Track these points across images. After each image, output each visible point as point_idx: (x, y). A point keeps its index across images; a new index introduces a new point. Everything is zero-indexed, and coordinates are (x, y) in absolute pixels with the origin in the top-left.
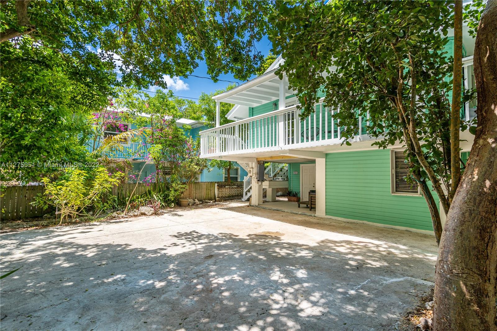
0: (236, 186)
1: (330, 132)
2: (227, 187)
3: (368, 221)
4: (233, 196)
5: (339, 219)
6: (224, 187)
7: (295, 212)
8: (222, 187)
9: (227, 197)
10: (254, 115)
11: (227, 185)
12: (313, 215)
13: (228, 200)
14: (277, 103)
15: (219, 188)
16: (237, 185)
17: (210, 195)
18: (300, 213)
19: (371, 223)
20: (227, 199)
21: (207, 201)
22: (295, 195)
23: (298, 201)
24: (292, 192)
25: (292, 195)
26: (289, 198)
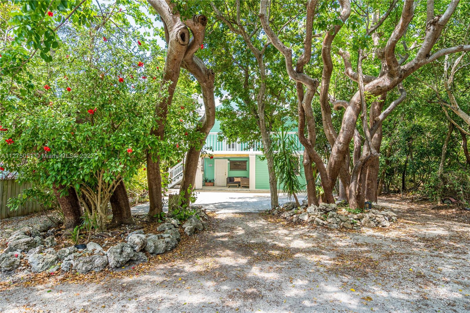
7: (235, 190)
18: (239, 190)
22: (210, 181)
23: (214, 185)
24: (208, 179)
25: (208, 181)
26: (206, 183)
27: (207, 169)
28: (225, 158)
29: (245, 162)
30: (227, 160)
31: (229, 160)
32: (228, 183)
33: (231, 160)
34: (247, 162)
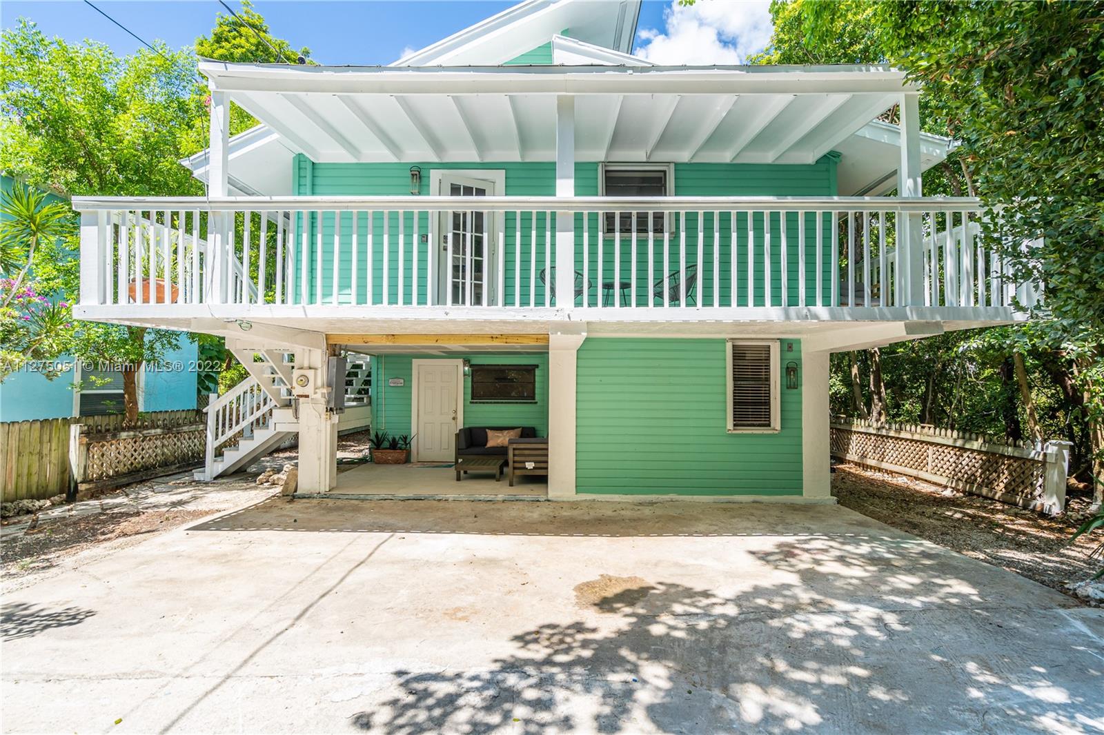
0: (159, 431)
1: (608, 286)
2: (124, 435)
3: (679, 494)
4: (146, 468)
5: (617, 498)
6: (114, 436)
7: (482, 497)
8: (104, 438)
9: (124, 475)
10: (318, 189)
11: (123, 430)
12: (542, 498)
13: (128, 485)
14: (423, 173)
15: (88, 446)
16: (164, 427)
17: (35, 479)
18: (500, 497)
19: (687, 498)
20: (125, 480)
21: (26, 503)
22: (394, 445)
23: (407, 460)
24: (384, 435)
25: (386, 444)
26: (378, 454)
27: (382, 395)
28: (451, 355)
29: (530, 369)
30: (460, 362)
31: (467, 362)
32: (459, 452)
33: (477, 360)
34: (537, 372)
